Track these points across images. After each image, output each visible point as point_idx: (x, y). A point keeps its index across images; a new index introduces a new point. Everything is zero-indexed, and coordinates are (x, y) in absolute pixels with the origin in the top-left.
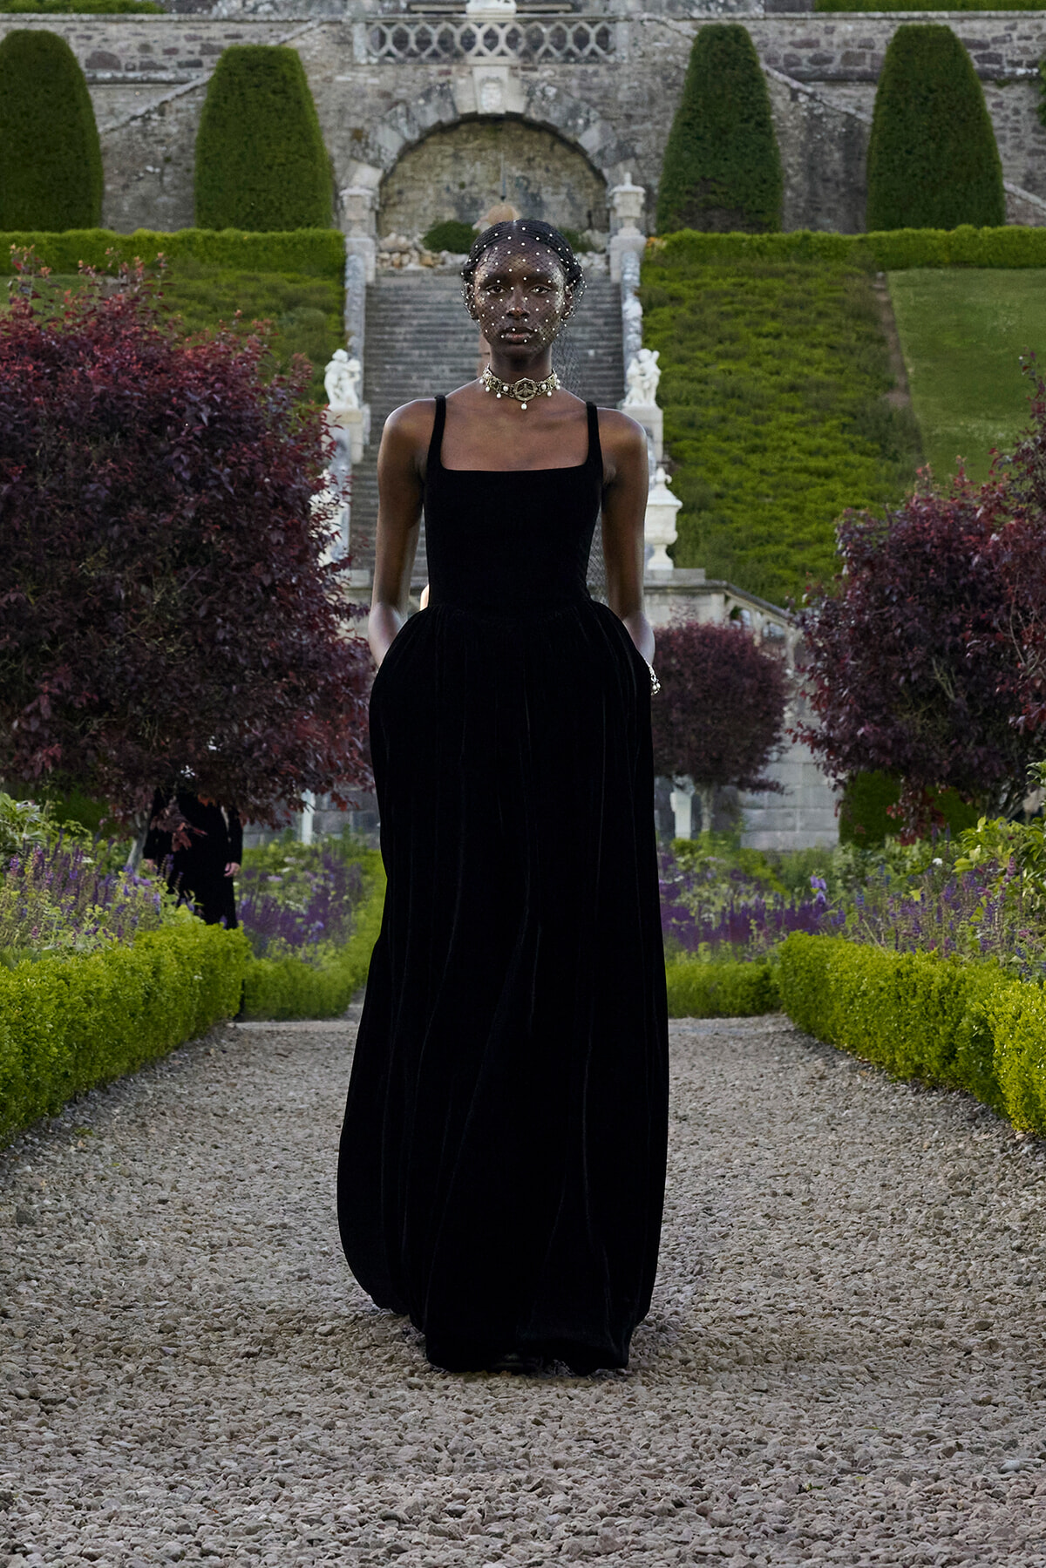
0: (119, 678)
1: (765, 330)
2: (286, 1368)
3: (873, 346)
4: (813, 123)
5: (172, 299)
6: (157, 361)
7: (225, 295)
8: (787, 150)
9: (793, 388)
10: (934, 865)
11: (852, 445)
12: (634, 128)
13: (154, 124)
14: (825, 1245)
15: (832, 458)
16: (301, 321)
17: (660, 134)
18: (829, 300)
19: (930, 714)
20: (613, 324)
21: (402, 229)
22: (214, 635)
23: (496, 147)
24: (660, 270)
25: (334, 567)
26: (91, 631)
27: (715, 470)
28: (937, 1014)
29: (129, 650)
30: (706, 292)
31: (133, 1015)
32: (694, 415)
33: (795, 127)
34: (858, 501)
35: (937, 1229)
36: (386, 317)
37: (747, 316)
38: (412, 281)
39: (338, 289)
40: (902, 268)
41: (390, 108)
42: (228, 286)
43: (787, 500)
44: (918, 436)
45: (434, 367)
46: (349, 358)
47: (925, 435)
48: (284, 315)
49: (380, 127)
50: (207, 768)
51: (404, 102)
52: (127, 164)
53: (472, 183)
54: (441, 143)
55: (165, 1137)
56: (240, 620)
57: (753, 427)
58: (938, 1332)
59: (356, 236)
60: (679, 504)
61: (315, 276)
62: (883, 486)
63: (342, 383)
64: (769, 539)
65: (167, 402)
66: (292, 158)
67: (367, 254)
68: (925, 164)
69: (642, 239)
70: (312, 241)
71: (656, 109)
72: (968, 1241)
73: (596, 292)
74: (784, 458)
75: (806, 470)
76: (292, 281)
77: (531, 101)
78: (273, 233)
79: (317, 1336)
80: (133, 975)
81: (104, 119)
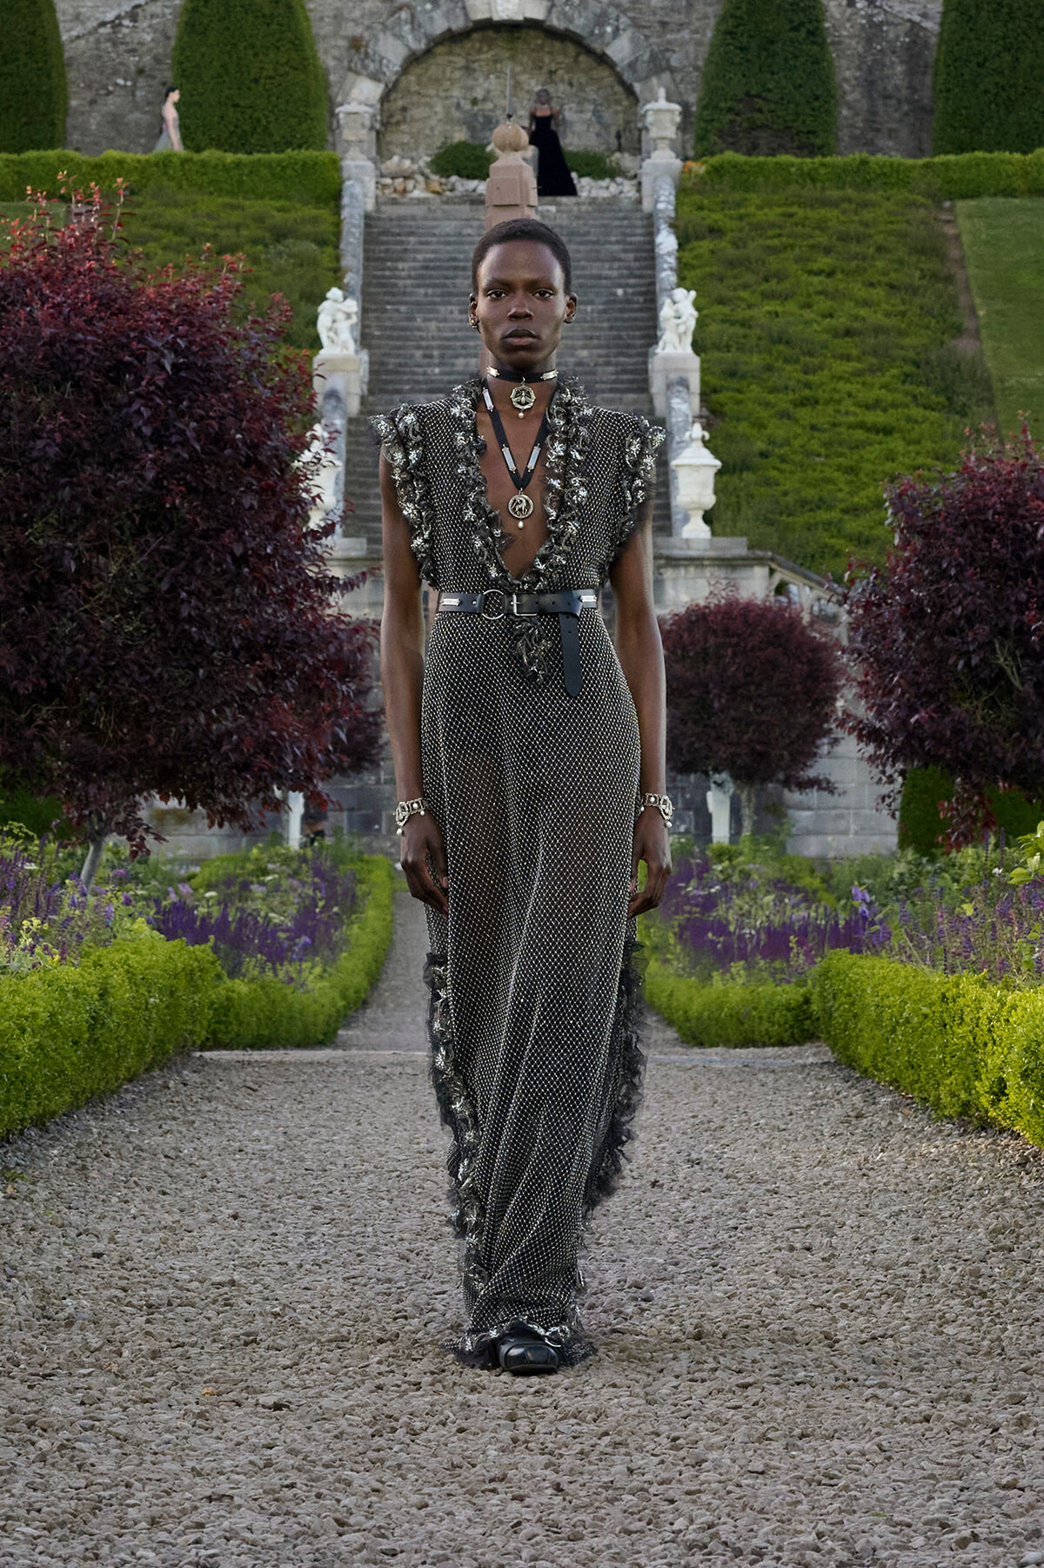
0: (71, 660)
1: (815, 266)
2: (221, 1445)
3: (940, 285)
4: (873, 31)
5: (145, 230)
6: (115, 300)
7: (204, 225)
8: (843, 63)
9: (848, 333)
10: (993, 876)
11: (915, 397)
12: (670, 37)
13: (125, 31)
14: (844, 1306)
15: (892, 411)
16: (290, 256)
17: (699, 44)
18: (890, 233)
19: (992, 704)
20: (645, 259)
21: (407, 151)
22: (177, 612)
23: (512, 58)
24: (697, 198)
25: (315, 535)
26: (40, 607)
27: (760, 425)
28: (986, 1044)
29: (81, 628)
30: (750, 224)
31: (75, 1043)
32: (736, 363)
33: (851, 37)
34: (920, 460)
35: (972, 1289)
36: (387, 251)
37: (797, 251)
38: (419, 211)
39: (334, 219)
40: (972, 197)
41: (392, 14)
42: (208, 215)
43: (841, 460)
44: (990, 389)
45: (442, 308)
46: (345, 298)
47: (996, 385)
48: (272, 249)
49: (381, 36)
50: (170, 763)
51: (408, 6)
52: (95, 76)
53: (485, 100)
54: (450, 53)
55: (107, 1182)
56: (208, 594)
57: (803, 377)
58: (964, 1406)
59: (353, 159)
60: (718, 463)
61: (306, 204)
62: (949, 443)
63: (337, 325)
64: (821, 504)
65: (124, 347)
66: (282, 70)
67: (366, 179)
68: (998, 79)
69: (678, 163)
70: (305, 164)
71: (695, 16)
72: (1006, 1302)
73: (625, 223)
74: (838, 411)
75: (862, 426)
76: (279, 210)
77: (553, 6)
78: (260, 155)
79: (260, 1409)
80: (76, 997)
81: (68, 25)
